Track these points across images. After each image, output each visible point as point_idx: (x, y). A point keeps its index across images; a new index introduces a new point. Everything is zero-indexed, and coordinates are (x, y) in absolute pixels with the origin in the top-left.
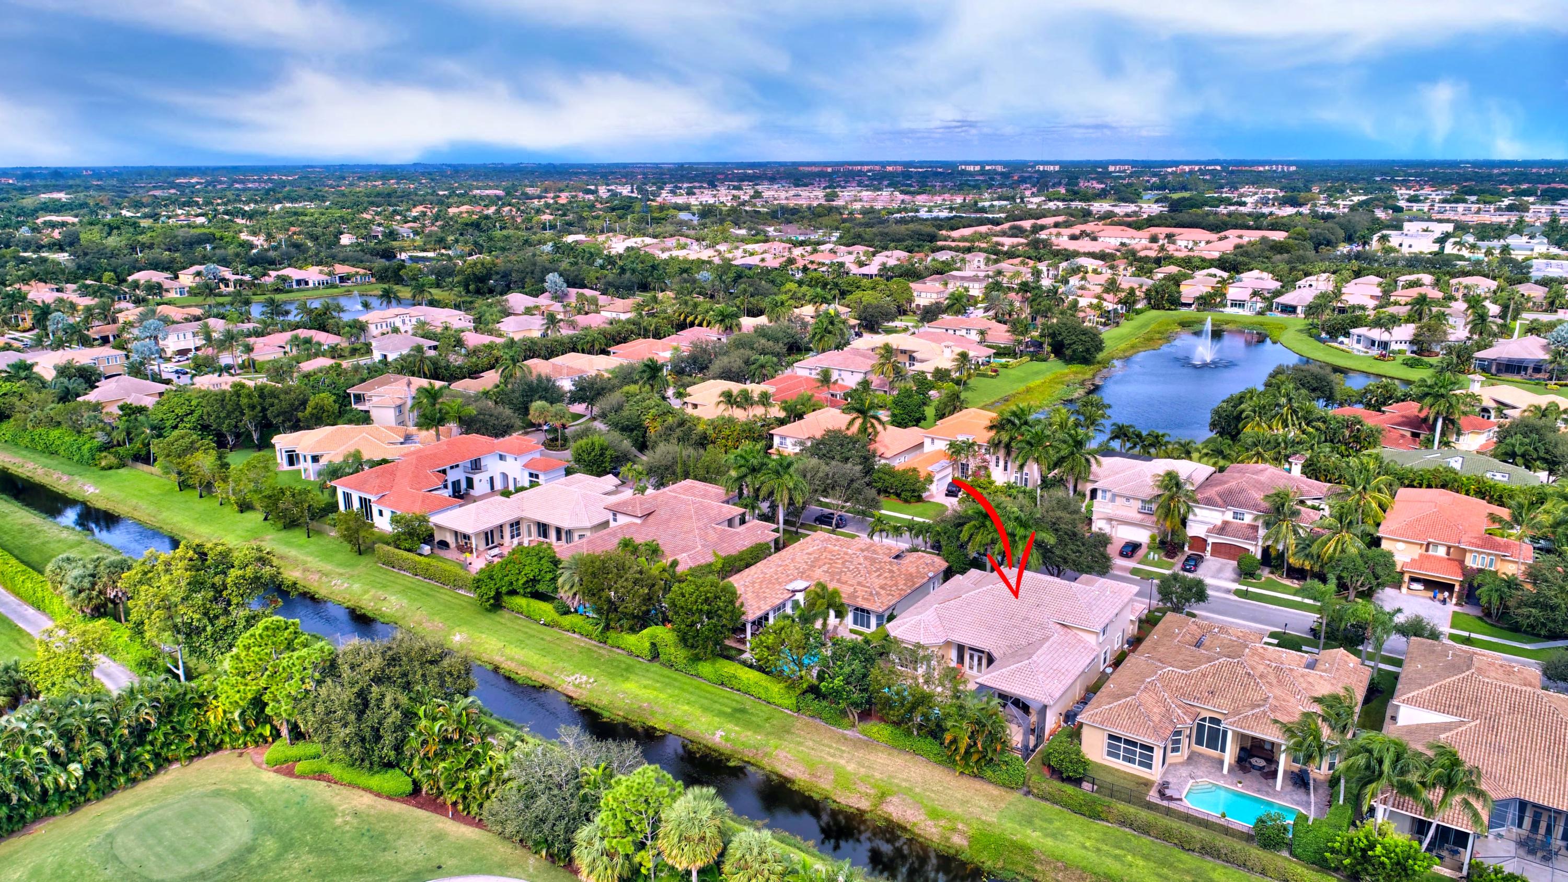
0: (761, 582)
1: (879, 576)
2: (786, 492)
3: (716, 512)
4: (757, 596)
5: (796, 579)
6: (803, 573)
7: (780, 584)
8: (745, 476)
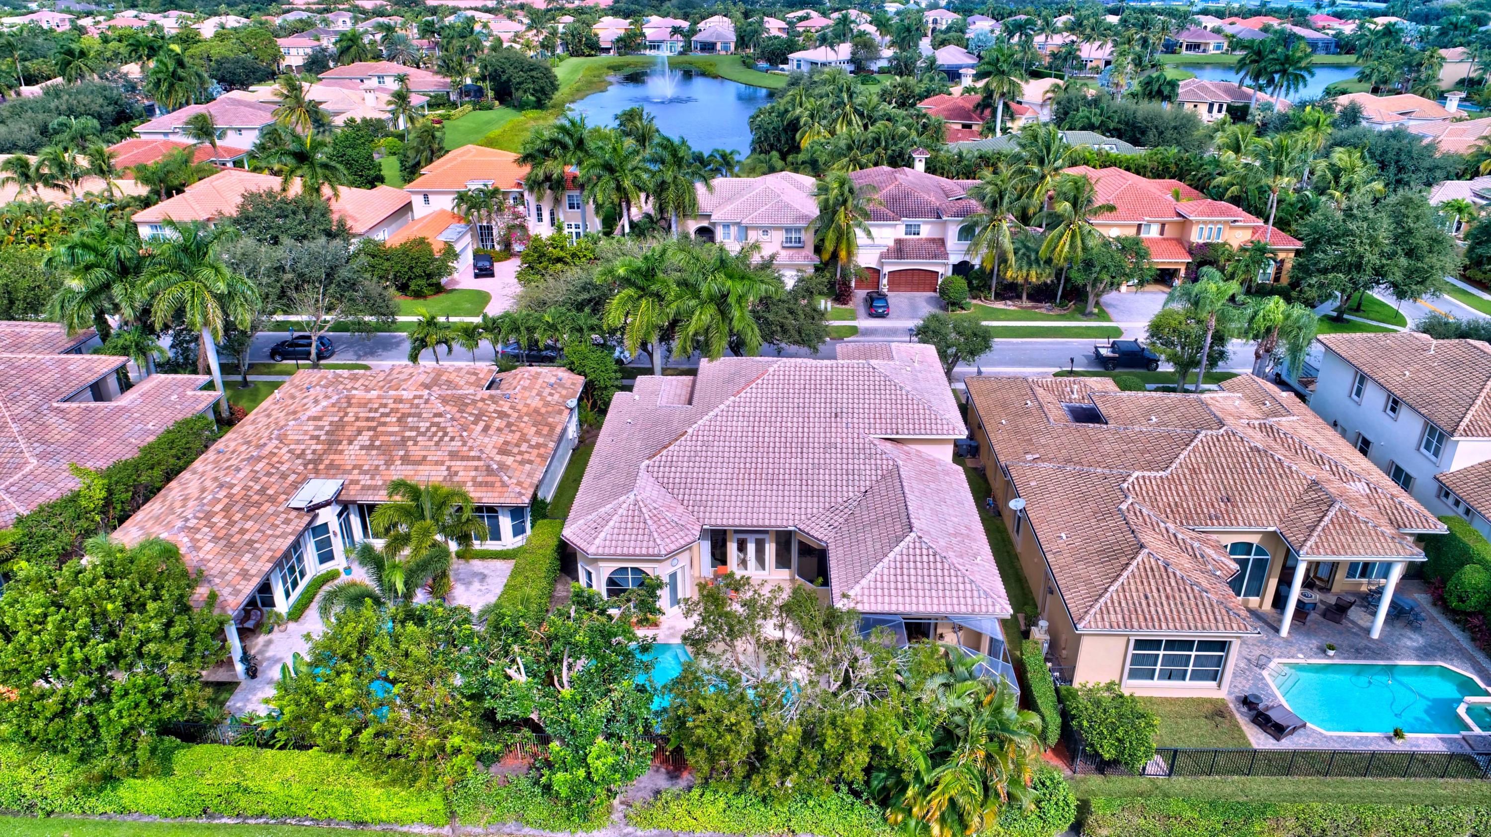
0: (227, 509)
1: (486, 429)
2: (213, 307)
3: (54, 374)
4: (230, 545)
5: (305, 480)
6: (316, 462)
7: (272, 500)
8: (107, 286)
